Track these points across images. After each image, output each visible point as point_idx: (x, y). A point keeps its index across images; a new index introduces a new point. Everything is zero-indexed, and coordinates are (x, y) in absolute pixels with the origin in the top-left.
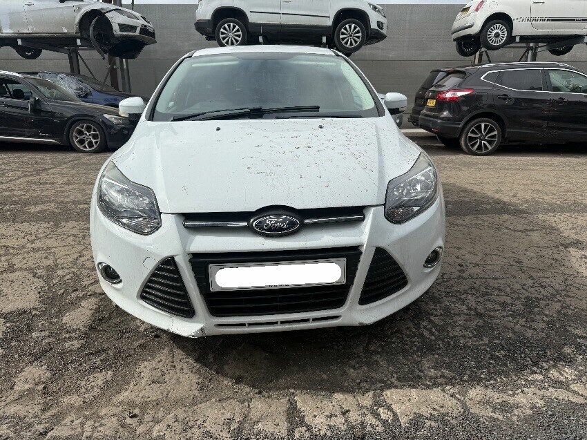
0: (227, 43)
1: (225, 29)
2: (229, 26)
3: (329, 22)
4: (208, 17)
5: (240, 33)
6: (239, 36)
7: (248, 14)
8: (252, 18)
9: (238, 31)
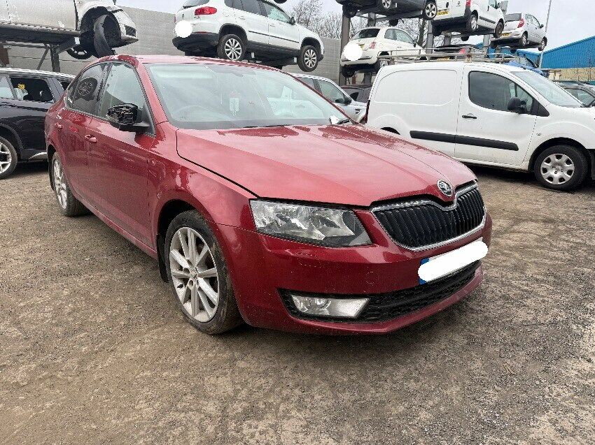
0: (231, 56)
1: (229, 43)
2: (232, 41)
3: (298, 47)
4: (217, 31)
5: (240, 48)
6: (239, 51)
7: (247, 33)
8: (251, 37)
9: (238, 47)
